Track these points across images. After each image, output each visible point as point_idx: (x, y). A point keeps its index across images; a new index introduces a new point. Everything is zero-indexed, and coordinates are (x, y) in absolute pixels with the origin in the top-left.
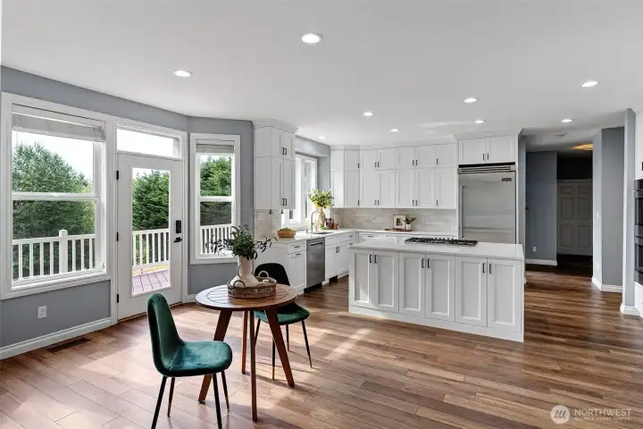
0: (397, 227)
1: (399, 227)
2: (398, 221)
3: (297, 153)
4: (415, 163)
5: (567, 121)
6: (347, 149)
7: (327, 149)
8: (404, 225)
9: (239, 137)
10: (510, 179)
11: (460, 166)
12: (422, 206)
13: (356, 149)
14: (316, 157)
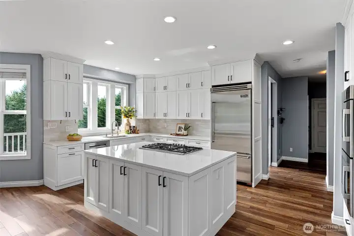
0: (178, 133)
1: (180, 133)
2: (180, 128)
3: (84, 77)
4: (188, 85)
5: (288, 43)
6: (145, 77)
7: (134, 77)
8: (183, 132)
9: (29, 66)
10: (247, 96)
11: (213, 86)
12: (192, 118)
13: (153, 77)
14: (127, 84)
